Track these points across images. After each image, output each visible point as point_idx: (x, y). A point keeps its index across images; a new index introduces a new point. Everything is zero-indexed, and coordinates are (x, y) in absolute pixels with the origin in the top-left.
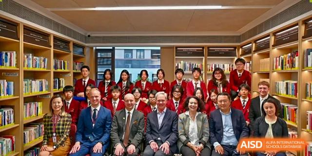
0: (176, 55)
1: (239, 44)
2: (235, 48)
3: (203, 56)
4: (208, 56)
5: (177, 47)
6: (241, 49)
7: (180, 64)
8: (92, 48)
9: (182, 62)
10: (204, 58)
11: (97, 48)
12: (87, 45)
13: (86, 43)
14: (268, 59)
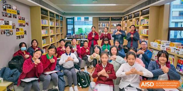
0: (99, 21)
1: (123, 16)
2: (122, 17)
3: (109, 20)
4: (111, 20)
5: (99, 17)
6: (124, 18)
7: (100, 24)
8: (65, 17)
9: (101, 23)
10: (109, 21)
11: (67, 17)
12: (63, 16)
13: (63, 15)
14: (132, 22)
